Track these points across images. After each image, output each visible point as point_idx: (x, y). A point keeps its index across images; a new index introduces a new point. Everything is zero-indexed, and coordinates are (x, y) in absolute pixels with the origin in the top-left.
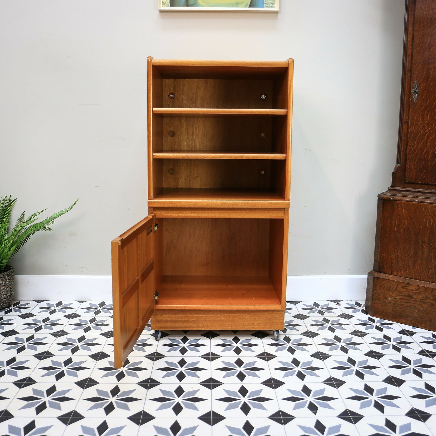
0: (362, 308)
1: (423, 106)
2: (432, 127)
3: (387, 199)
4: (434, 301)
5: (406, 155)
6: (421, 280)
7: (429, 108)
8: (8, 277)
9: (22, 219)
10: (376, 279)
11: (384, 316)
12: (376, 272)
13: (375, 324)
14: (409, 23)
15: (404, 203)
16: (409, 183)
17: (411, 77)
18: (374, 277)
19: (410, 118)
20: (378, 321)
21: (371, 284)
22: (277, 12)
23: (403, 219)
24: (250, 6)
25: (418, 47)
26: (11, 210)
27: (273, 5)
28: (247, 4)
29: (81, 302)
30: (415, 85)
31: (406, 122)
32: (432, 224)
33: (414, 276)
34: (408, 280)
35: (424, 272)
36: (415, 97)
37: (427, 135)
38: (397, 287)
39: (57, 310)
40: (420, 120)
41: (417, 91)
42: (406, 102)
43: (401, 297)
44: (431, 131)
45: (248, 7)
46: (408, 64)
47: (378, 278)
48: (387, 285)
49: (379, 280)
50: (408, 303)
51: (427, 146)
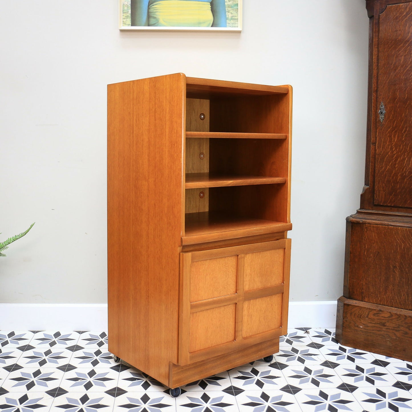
0: (332, 336)
1: (390, 127)
2: (400, 148)
3: (356, 222)
4: (407, 329)
5: (374, 176)
6: (393, 307)
7: (396, 129)
10: (346, 305)
11: (355, 345)
12: (346, 299)
13: (347, 354)
14: (374, 44)
15: (373, 227)
16: (378, 206)
17: (377, 98)
19: (378, 139)
20: (349, 351)
21: (341, 311)
22: (239, 32)
23: (373, 243)
24: (212, 26)
25: (383, 68)
27: (236, 25)
28: (210, 23)
29: (35, 332)
30: (382, 106)
31: (373, 143)
32: (403, 248)
33: (385, 303)
34: (380, 307)
35: (396, 298)
36: (382, 118)
37: (395, 156)
38: (368, 314)
39: (9, 342)
40: (388, 141)
41: (384, 112)
42: (373, 123)
43: (373, 325)
44: (399, 153)
46: (374, 85)
47: (348, 305)
48: (358, 312)
49: (350, 307)
50: (380, 331)
51: (396, 168)
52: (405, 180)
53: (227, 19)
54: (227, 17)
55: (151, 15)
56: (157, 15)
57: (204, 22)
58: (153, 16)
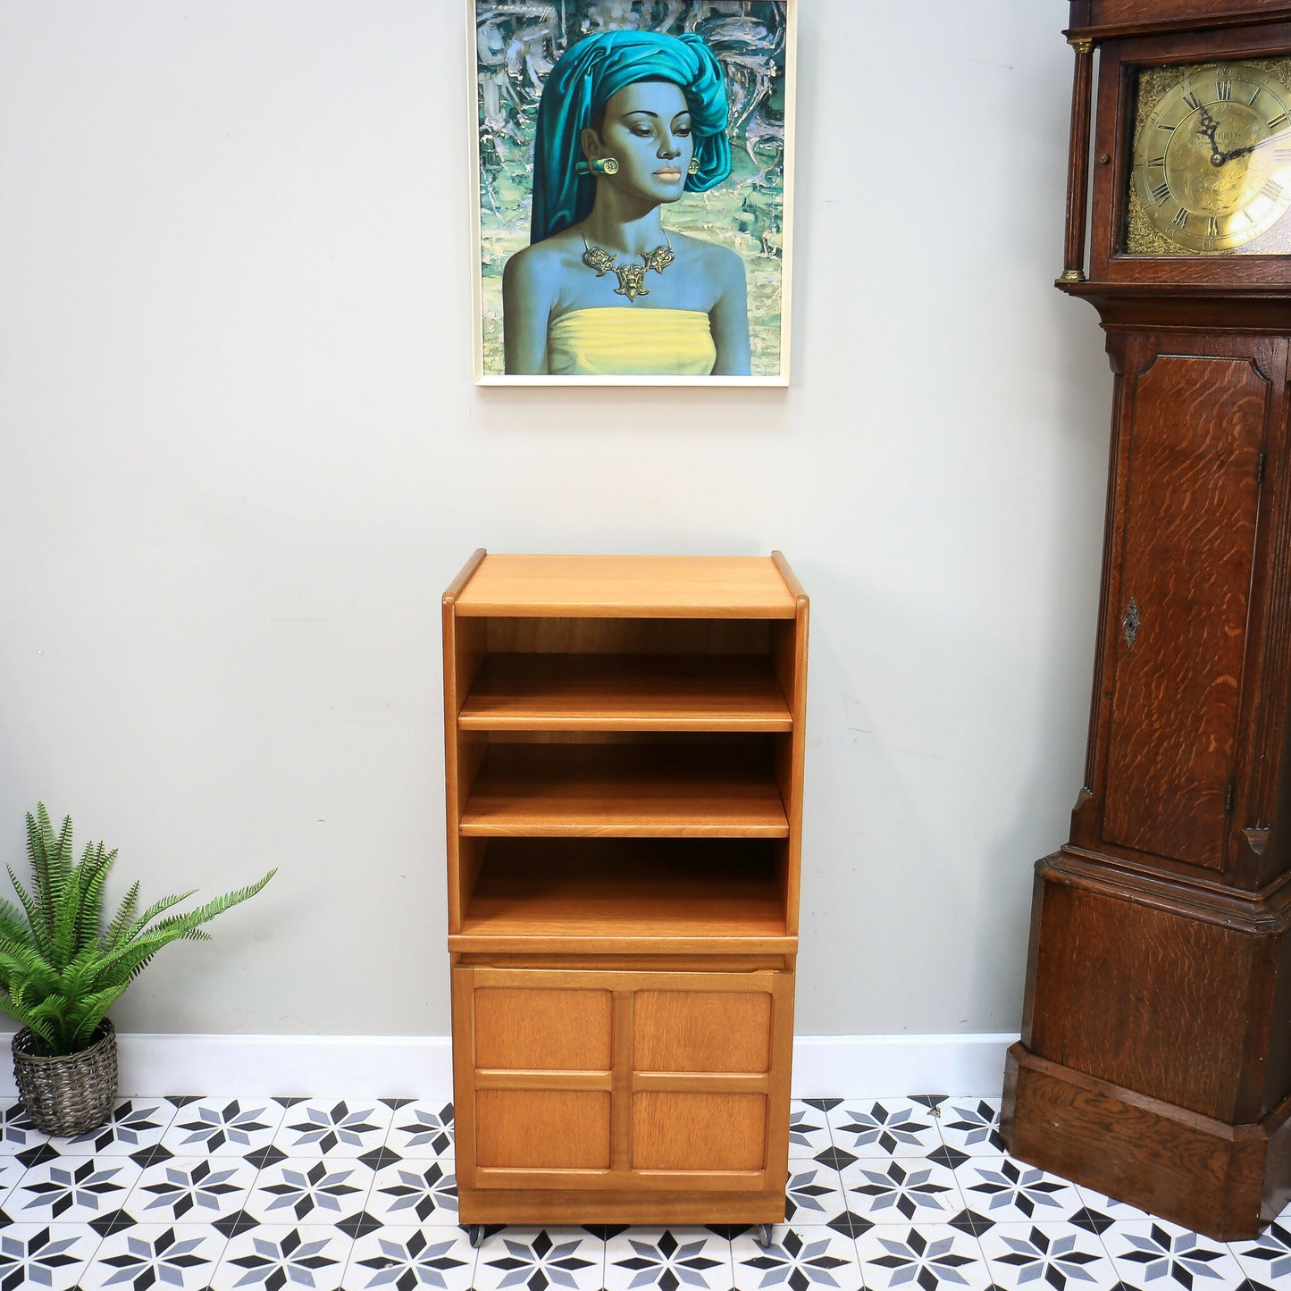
0: (993, 1126)
1: (1149, 662)
2: (1170, 718)
3: (1054, 880)
4: (1160, 1146)
5: (1104, 773)
6: (1131, 1090)
7: (1162, 671)
8: (103, 1056)
9: (134, 901)
10: (1024, 1071)
11: (1043, 1162)
12: (1025, 1053)
13: (1018, 1187)
14: (1121, 446)
15: (1095, 900)
16: (1112, 845)
17: (1121, 584)
18: (1021, 1068)
19: (1118, 685)
20: (1026, 1177)
21: (1014, 1080)
22: (783, 389)
23: (1094, 937)
24: (713, 374)
25: (1140, 514)
26: (104, 878)
27: (775, 370)
28: (707, 366)
29: (286, 1103)
30: (1132, 608)
31: (1107, 694)
32: (1162, 960)
33: (1115, 1076)
34: (1102, 1086)
35: (1140, 1070)
36: (1130, 637)
37: (1157, 734)
38: (1074, 1099)
39: (226, 1135)
40: (1143, 694)
41: (1137, 623)
42: (1110, 643)
43: (1084, 1124)
44: (1166, 729)
45: (709, 372)
46: (1117, 550)
47: (1029, 1071)
48: (1050, 1090)
49: (1033, 1074)
50: (1099, 1140)
51: (1157, 763)
52: (1178, 796)
53: (751, 353)
54: (752, 348)
55: (557, 345)
56: (571, 346)
57: (692, 364)
58: (561, 347)
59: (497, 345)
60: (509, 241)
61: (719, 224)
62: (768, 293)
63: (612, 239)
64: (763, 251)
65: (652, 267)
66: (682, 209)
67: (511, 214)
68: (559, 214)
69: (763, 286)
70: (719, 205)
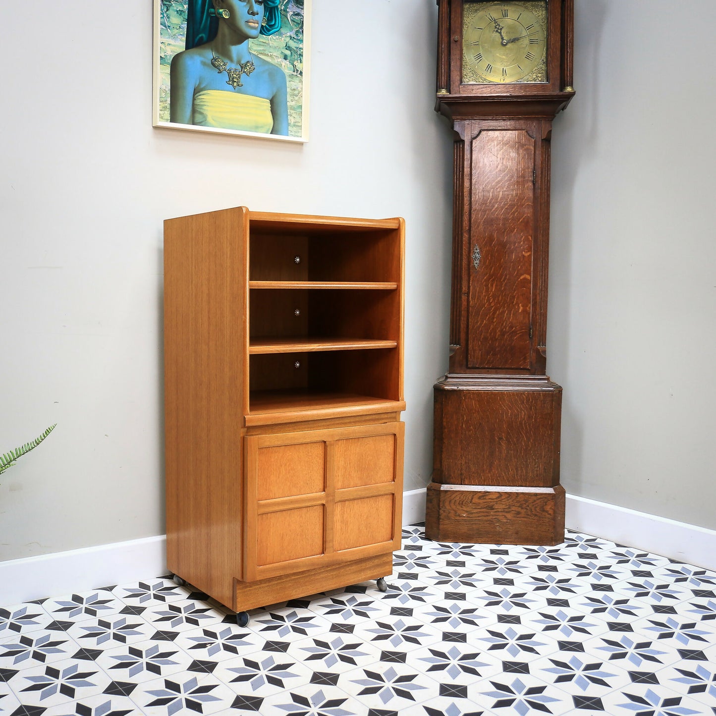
0: (415, 535)
1: (487, 274)
3: (450, 390)
4: (520, 508)
7: (493, 277)
10: (443, 493)
12: (440, 485)
13: (456, 550)
14: (465, 174)
15: (473, 393)
16: (473, 368)
17: (470, 239)
18: (441, 492)
19: (471, 288)
21: (436, 500)
22: (301, 144)
23: (474, 413)
24: (271, 133)
27: (299, 134)
28: (269, 129)
30: (476, 249)
31: (465, 294)
32: (511, 415)
34: (485, 488)
35: (503, 474)
36: (476, 264)
37: (493, 309)
38: (472, 499)
40: (484, 291)
41: (480, 256)
42: (464, 268)
43: (479, 510)
44: (497, 305)
45: (270, 132)
46: (465, 223)
47: (446, 491)
48: (458, 498)
49: (449, 493)
50: (487, 516)
51: (494, 323)
52: (505, 337)
53: (289, 124)
54: (289, 122)
55: (198, 108)
56: (205, 110)
57: (262, 127)
58: (200, 110)
59: (166, 105)
60: (174, 46)
61: (275, 54)
62: (297, 93)
63: (226, 54)
64: (294, 71)
65: (244, 72)
66: (259, 43)
67: (176, 31)
68: (200, 36)
69: (294, 90)
70: (275, 44)
